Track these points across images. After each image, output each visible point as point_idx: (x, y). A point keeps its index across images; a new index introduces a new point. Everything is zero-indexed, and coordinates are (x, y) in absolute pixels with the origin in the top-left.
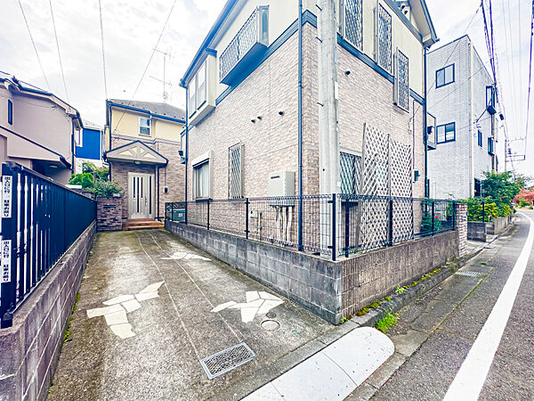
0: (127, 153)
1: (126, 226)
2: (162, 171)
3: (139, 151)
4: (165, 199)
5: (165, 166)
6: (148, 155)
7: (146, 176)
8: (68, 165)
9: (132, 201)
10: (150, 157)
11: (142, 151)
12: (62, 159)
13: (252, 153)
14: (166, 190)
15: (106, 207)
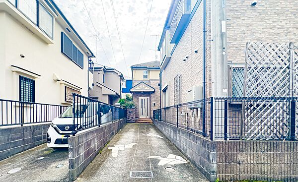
0: (138, 88)
1: (137, 121)
2: (152, 95)
3: (142, 86)
4: (154, 109)
5: (154, 92)
6: (146, 88)
7: (146, 98)
8: (119, 96)
9: (140, 110)
10: (147, 89)
11: (144, 86)
12: (117, 94)
13: (184, 79)
14: (154, 104)
15: (130, 112)
